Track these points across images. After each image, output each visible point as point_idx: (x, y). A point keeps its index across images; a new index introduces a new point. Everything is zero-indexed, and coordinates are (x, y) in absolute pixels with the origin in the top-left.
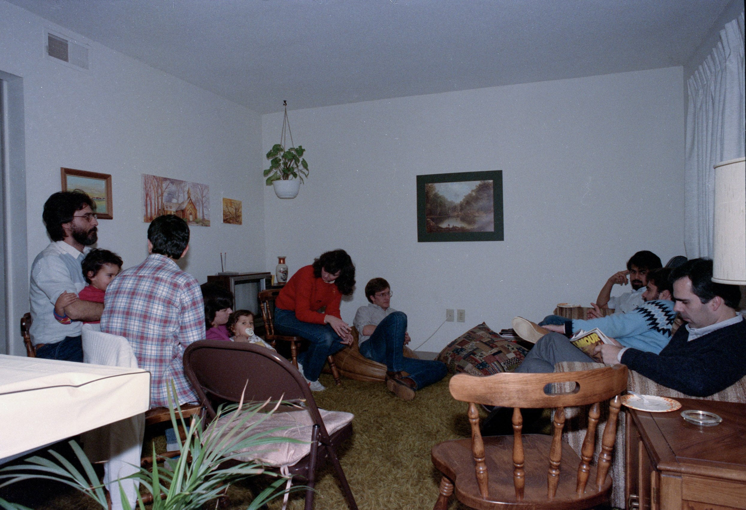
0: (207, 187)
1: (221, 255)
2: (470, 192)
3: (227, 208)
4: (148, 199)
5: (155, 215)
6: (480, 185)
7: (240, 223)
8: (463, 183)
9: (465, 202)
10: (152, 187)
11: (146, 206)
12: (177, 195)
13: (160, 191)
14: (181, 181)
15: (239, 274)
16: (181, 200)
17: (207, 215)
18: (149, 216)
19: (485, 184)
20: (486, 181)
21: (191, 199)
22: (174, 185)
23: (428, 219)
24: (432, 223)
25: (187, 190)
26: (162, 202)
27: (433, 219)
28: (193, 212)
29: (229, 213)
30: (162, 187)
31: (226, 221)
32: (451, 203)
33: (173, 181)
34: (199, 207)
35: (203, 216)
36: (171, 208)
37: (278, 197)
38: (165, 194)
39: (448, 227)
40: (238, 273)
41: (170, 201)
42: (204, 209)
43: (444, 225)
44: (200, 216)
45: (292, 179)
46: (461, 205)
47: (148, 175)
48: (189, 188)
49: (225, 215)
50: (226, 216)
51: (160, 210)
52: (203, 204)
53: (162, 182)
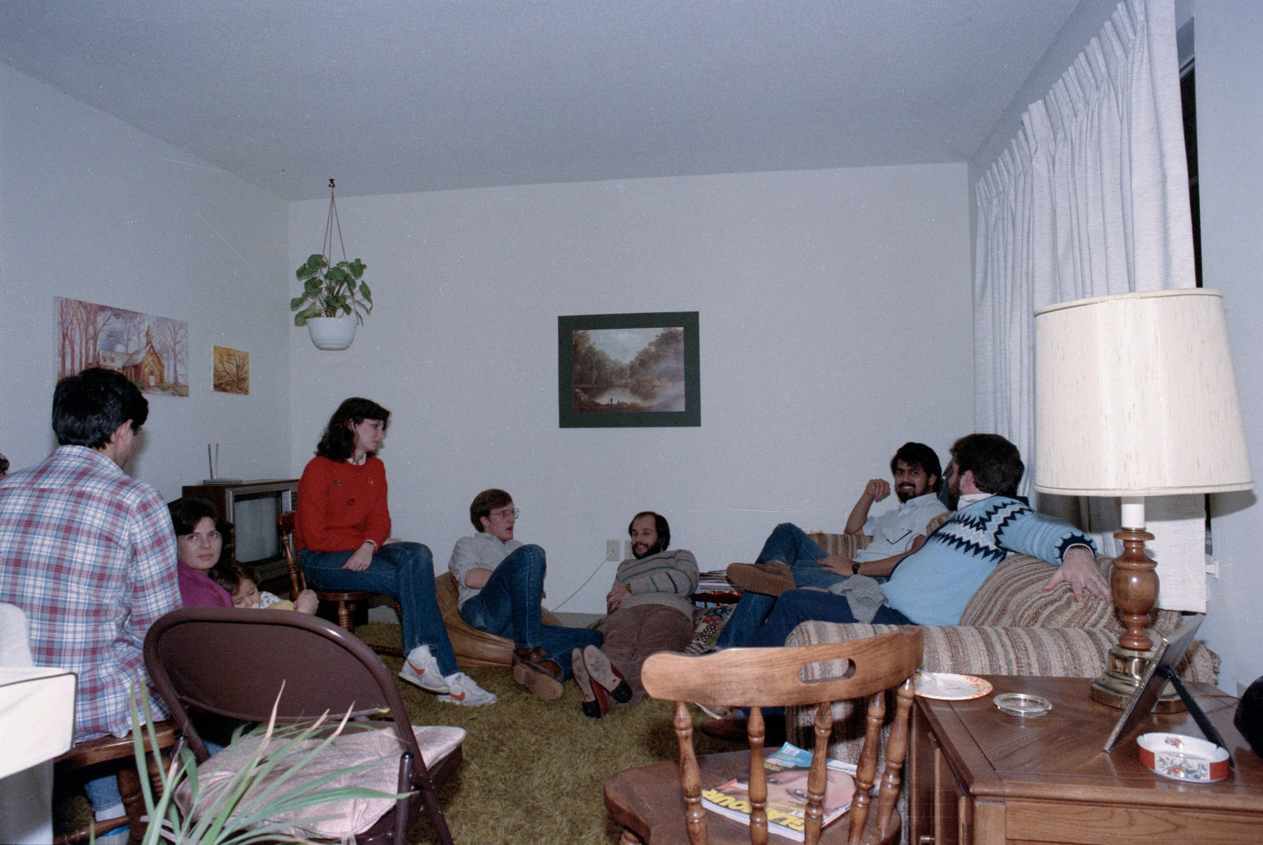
0: (183, 325)
1: (209, 449)
2: (646, 346)
3: (220, 365)
4: (67, 342)
6: (662, 335)
7: (246, 392)
8: (636, 330)
9: (638, 362)
10: (75, 322)
11: (63, 357)
12: (125, 338)
13: (91, 330)
14: (134, 312)
15: (244, 483)
16: (133, 348)
17: (182, 375)
19: (671, 333)
20: (673, 329)
21: (152, 347)
22: (121, 319)
23: (577, 390)
24: (584, 397)
25: (146, 329)
26: (95, 350)
27: (585, 390)
28: (156, 370)
29: (224, 374)
30: (96, 321)
31: (219, 387)
32: (616, 363)
33: (118, 313)
34: (168, 359)
35: (176, 378)
36: (113, 361)
37: (317, 346)
38: (102, 336)
39: (610, 403)
40: (241, 481)
41: (111, 348)
42: (178, 365)
43: (603, 400)
44: (169, 377)
45: (342, 316)
46: (632, 367)
47: (67, 300)
48: (149, 327)
49: (217, 376)
50: (218, 380)
51: (90, 361)
52: (175, 356)
53: (96, 313)
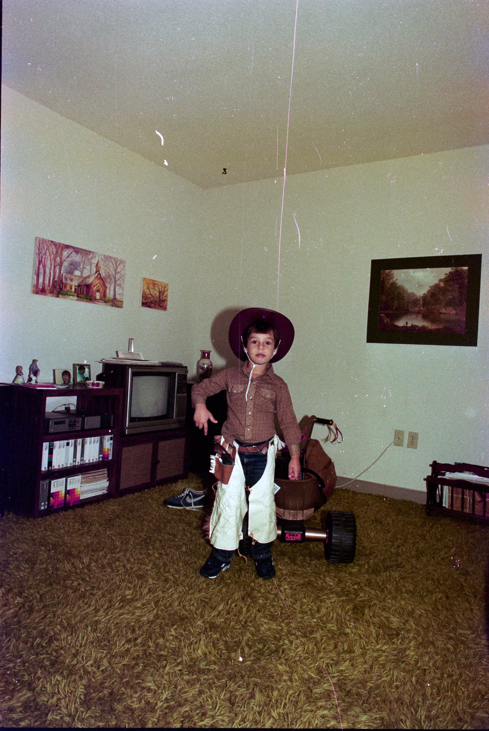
0: (122, 262)
2: (437, 282)
3: (147, 291)
4: (41, 266)
5: (49, 286)
6: (450, 273)
7: (165, 309)
8: (429, 270)
9: (430, 295)
10: (48, 254)
11: (38, 276)
12: (81, 267)
13: (58, 259)
14: (89, 251)
16: (86, 273)
17: (120, 294)
18: (41, 287)
19: (457, 271)
20: (459, 268)
21: (99, 274)
22: (79, 255)
24: (386, 320)
25: (96, 262)
26: (60, 272)
27: (387, 315)
28: (101, 290)
29: (150, 296)
30: (61, 254)
31: (144, 304)
32: (413, 294)
33: (77, 250)
34: (110, 283)
35: (115, 295)
36: (72, 281)
38: (65, 264)
41: (71, 272)
42: (117, 287)
44: (110, 294)
46: (424, 297)
47: (43, 240)
48: (98, 261)
49: (145, 297)
51: (56, 281)
52: (115, 282)
53: (62, 249)
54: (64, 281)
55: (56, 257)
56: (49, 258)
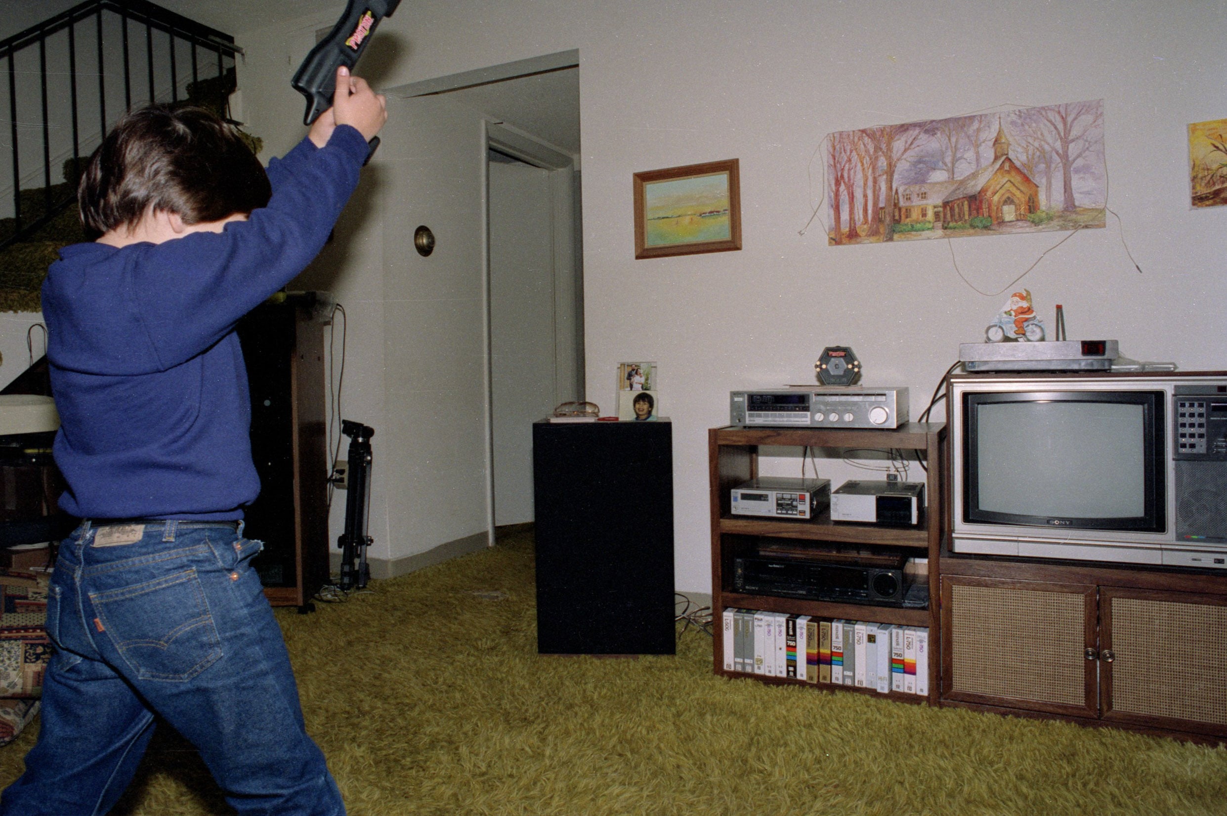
0: (1086, 109)
4: (842, 187)
5: (866, 222)
10: (855, 157)
11: (837, 208)
12: (948, 160)
13: (883, 162)
14: (967, 118)
16: (965, 170)
18: (845, 229)
21: (1008, 160)
22: (939, 134)
25: (994, 135)
26: (890, 189)
28: (1020, 197)
30: (889, 149)
31: (1210, 199)
33: (930, 128)
34: (1048, 173)
35: (1068, 200)
36: (924, 198)
38: (902, 167)
41: (920, 180)
42: (1075, 178)
44: (1051, 202)
47: (841, 133)
48: (1000, 131)
50: (1208, 186)
51: (882, 208)
52: (1067, 164)
53: (891, 138)
54: (902, 203)
55: (877, 158)
56: (859, 165)
